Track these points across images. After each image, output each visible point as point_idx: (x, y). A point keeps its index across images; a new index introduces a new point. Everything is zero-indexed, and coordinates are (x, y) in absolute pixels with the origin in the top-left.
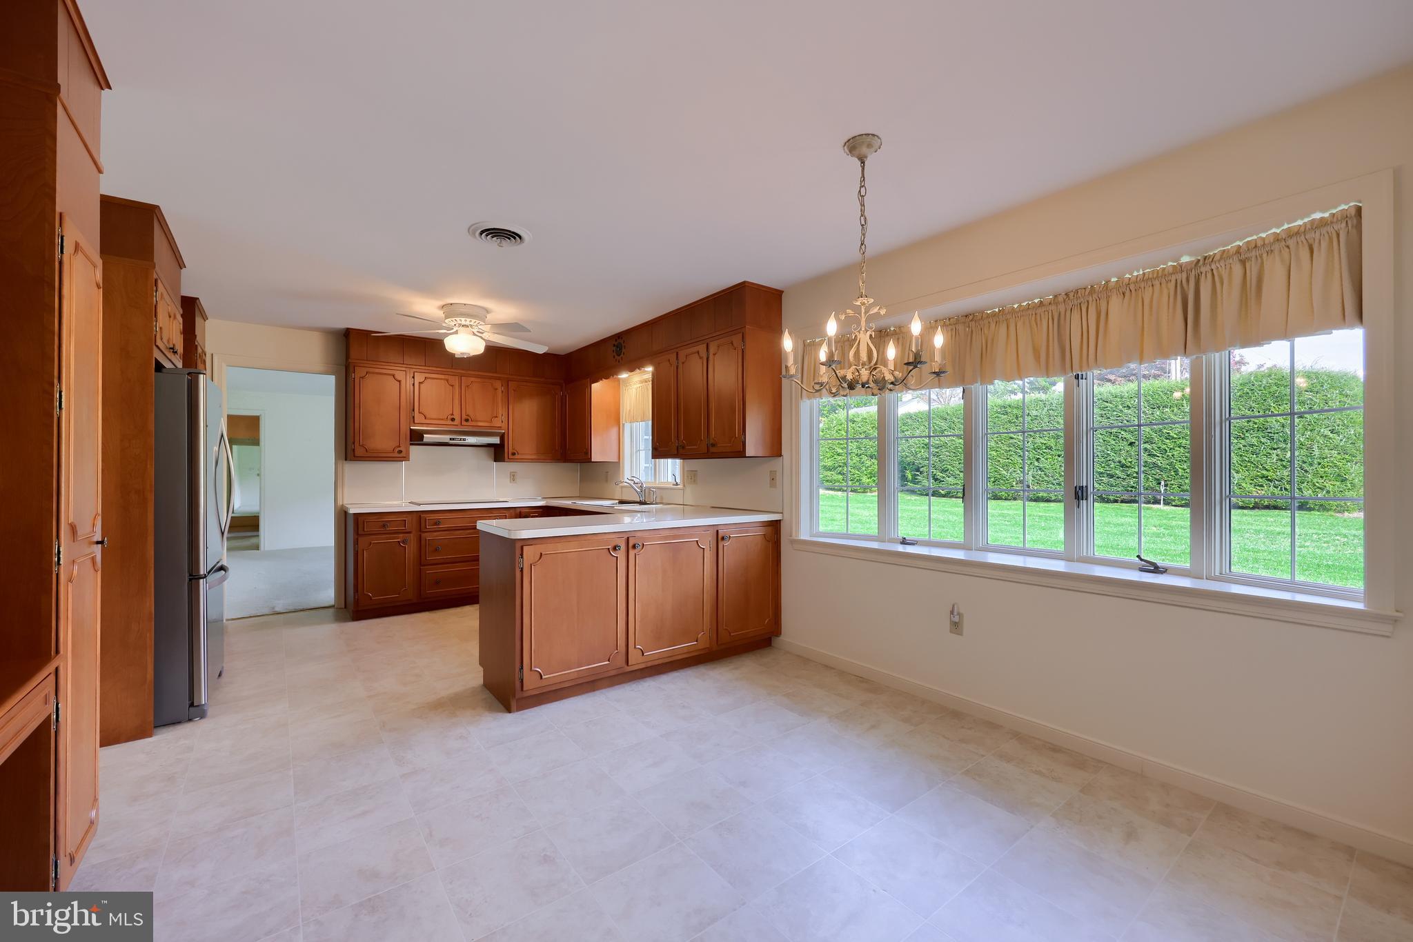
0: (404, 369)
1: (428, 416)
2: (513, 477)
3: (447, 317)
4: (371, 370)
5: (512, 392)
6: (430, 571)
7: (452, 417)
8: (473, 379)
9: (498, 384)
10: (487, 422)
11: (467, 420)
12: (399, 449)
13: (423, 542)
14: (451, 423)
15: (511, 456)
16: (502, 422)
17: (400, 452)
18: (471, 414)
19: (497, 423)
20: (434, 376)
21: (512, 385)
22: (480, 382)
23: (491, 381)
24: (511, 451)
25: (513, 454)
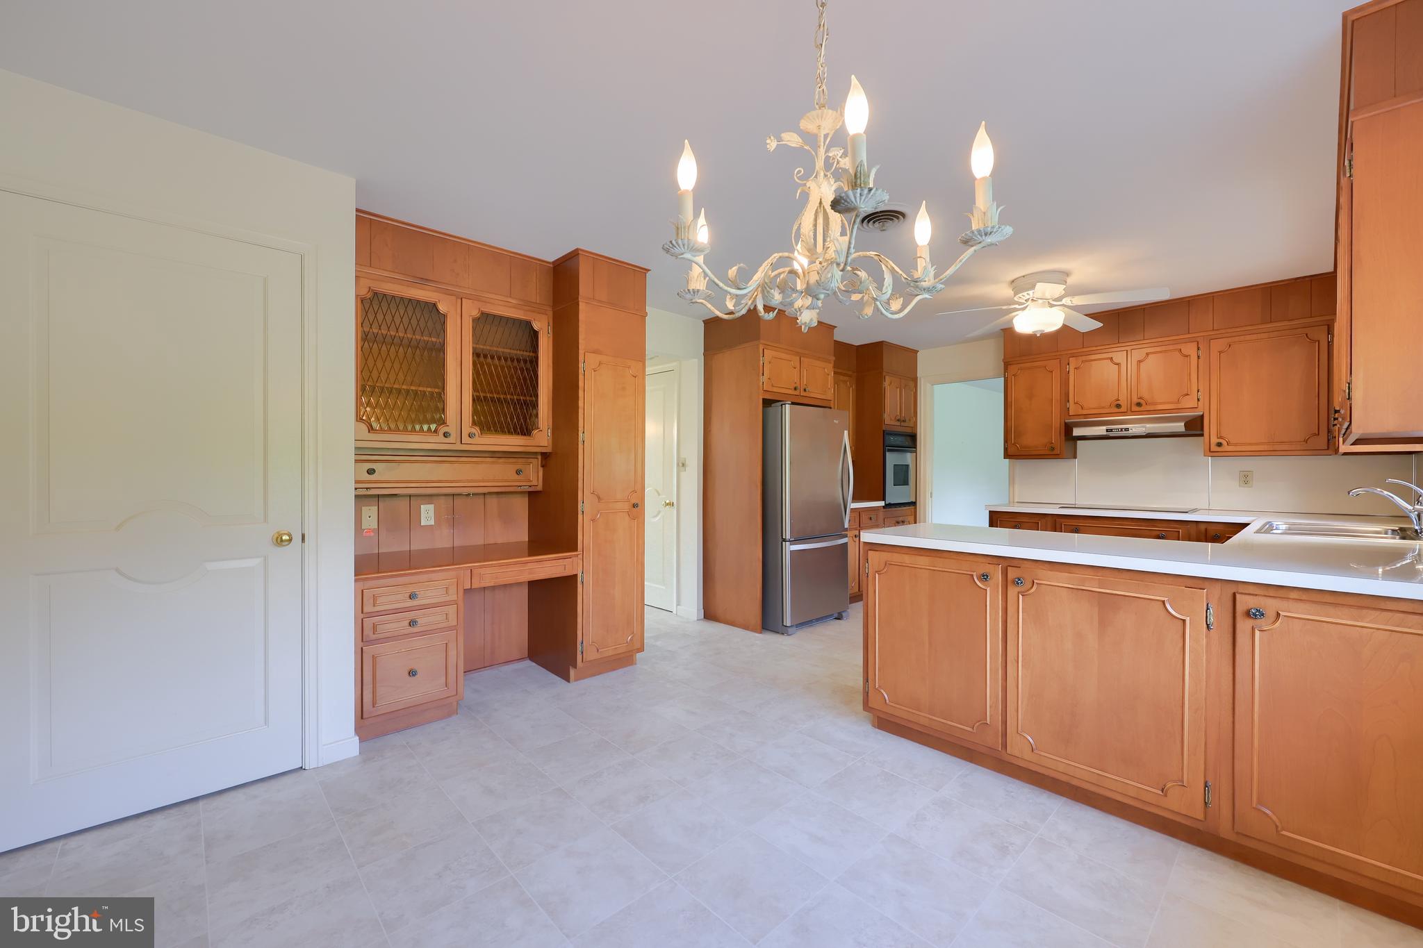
0: (1057, 357)
1: (1086, 404)
2: (1246, 479)
3: (1015, 294)
4: (1023, 365)
7: (1120, 402)
8: (1148, 350)
9: (1190, 349)
10: (1173, 403)
11: (1140, 404)
12: (1052, 446)
14: (1114, 410)
15: (1214, 448)
16: (1198, 400)
17: (1053, 449)
18: (1146, 395)
19: (1189, 402)
20: (1093, 357)
21: (1217, 345)
22: (1160, 352)
23: (1179, 347)
24: (1214, 440)
25: (1219, 445)
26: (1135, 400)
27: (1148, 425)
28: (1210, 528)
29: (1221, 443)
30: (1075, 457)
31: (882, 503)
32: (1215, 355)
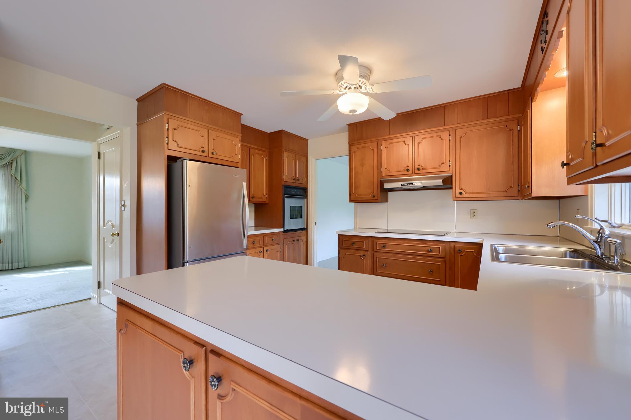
0: (376, 141)
1: (391, 170)
2: (474, 214)
4: (358, 146)
7: (408, 168)
8: (424, 136)
9: (445, 135)
10: (436, 168)
11: (419, 169)
12: (373, 194)
14: (407, 173)
15: (458, 195)
16: (450, 166)
17: (374, 196)
18: (422, 163)
19: (445, 168)
20: (395, 141)
21: (459, 133)
22: (430, 137)
23: (439, 134)
24: (458, 191)
25: (461, 193)
26: (417, 167)
27: (423, 182)
28: (457, 245)
29: (461, 192)
30: (387, 201)
31: (282, 230)
32: (458, 138)
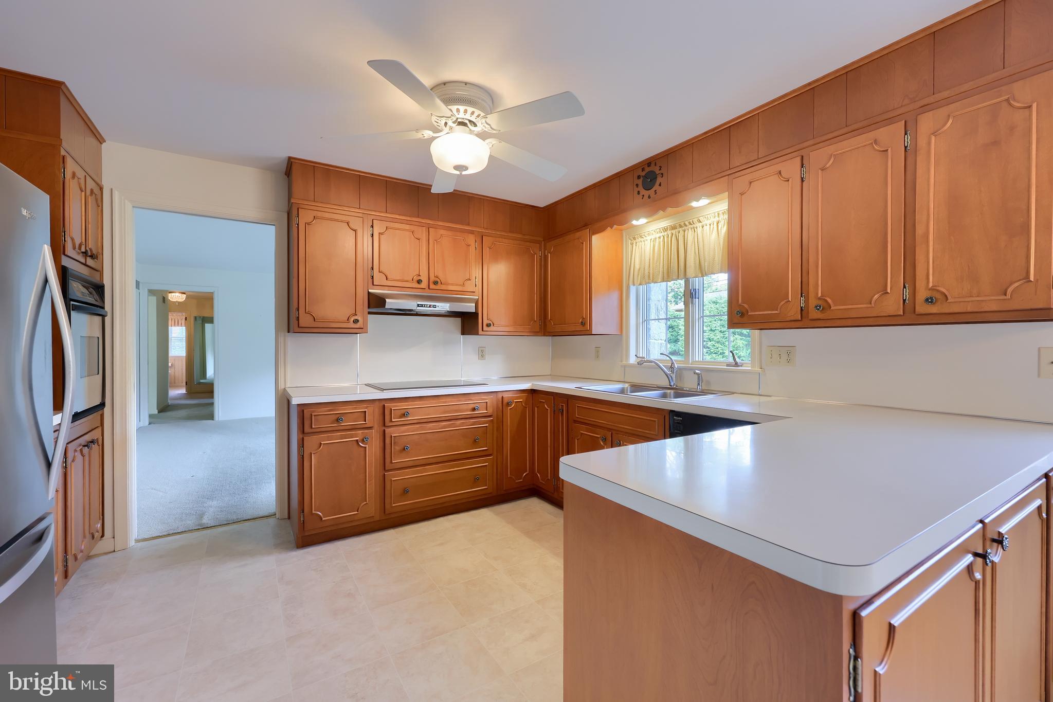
0: (360, 215)
1: (389, 277)
2: (482, 354)
4: (319, 214)
5: (486, 251)
6: (396, 477)
7: (419, 278)
8: (442, 232)
9: (471, 239)
10: (460, 285)
11: (435, 283)
12: (356, 317)
13: (388, 441)
14: (417, 286)
15: (486, 327)
16: (476, 285)
17: (356, 322)
18: (440, 275)
19: (469, 287)
20: (396, 225)
22: (451, 236)
23: (463, 235)
24: (485, 321)
25: (489, 325)
26: (432, 279)
28: (506, 395)
32: (486, 249)
